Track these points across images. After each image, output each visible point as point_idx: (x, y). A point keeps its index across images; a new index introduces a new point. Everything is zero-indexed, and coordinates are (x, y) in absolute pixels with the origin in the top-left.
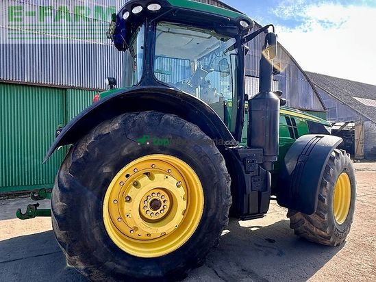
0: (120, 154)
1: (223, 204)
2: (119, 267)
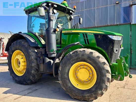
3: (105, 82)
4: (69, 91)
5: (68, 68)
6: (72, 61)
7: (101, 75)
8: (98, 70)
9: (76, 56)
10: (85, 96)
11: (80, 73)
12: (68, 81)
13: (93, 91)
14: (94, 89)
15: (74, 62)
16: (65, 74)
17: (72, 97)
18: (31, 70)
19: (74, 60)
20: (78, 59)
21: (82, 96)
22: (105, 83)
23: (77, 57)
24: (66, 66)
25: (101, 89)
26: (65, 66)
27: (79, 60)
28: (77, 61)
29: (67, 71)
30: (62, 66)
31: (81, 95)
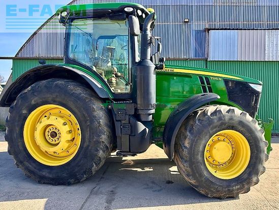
0: (31, 104)
1: (95, 140)
2: (30, 166)
3: (263, 161)
4: (205, 185)
5: (203, 142)
6: (212, 129)
7: (257, 150)
8: (252, 144)
9: (220, 119)
10: (233, 190)
11: (218, 150)
12: (202, 167)
13: (246, 180)
14: (246, 176)
15: (214, 130)
16: (198, 155)
17: (209, 196)
18: (97, 151)
19: (216, 127)
20: (222, 124)
21: (229, 190)
22: (262, 164)
23: (221, 122)
24: (201, 139)
25: (257, 174)
26: (197, 139)
27: (224, 127)
28: (219, 129)
29: (201, 148)
30: (192, 139)
31: (227, 189)
